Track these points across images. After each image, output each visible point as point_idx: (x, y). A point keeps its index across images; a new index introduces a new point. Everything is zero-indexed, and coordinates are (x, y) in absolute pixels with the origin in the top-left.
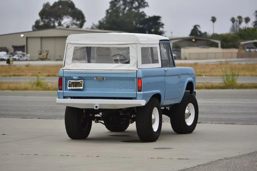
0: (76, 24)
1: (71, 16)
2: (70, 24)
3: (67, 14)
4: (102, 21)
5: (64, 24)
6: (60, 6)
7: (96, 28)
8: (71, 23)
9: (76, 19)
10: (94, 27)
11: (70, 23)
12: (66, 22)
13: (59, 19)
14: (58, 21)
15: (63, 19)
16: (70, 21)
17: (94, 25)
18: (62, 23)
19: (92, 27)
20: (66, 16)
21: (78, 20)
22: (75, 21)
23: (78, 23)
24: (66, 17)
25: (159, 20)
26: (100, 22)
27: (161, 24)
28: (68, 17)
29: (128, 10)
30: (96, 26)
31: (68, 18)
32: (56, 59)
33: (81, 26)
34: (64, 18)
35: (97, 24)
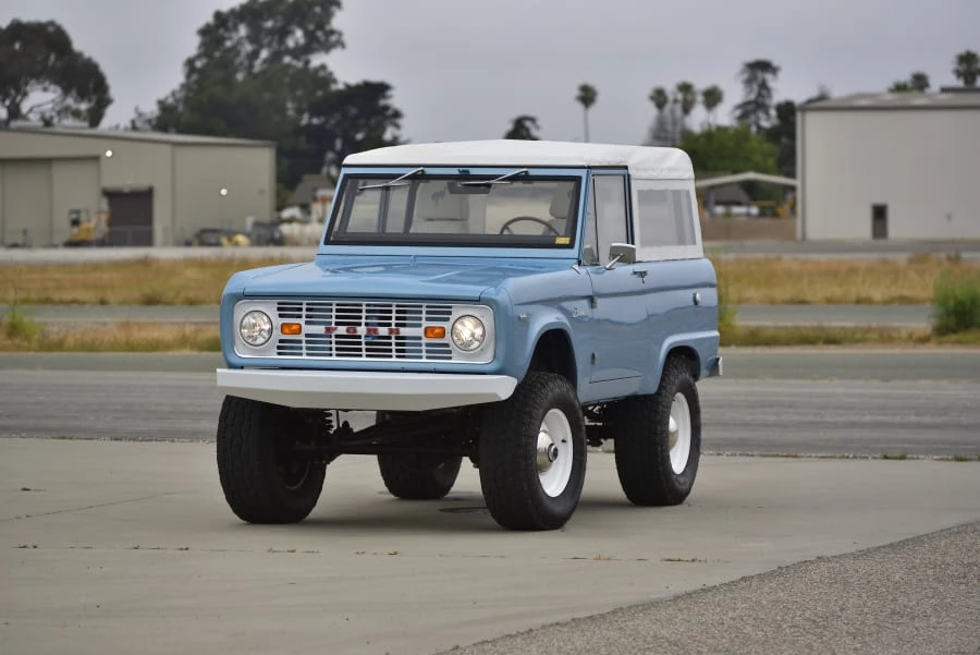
0: (76, 114)
1: (57, 82)
2: (54, 114)
3: (42, 74)
4: (170, 100)
5: (31, 110)
6: (17, 46)
7: (147, 127)
8: (57, 108)
9: (74, 93)
10: (139, 124)
11: (53, 109)
12: (39, 106)
13: (13, 92)
14: (8, 103)
15: (25, 94)
16: (53, 101)
17: (140, 115)
18: (25, 107)
19: (133, 122)
20: (39, 83)
21: (82, 96)
22: (70, 101)
23: (84, 106)
24: (40, 87)
25: (385, 97)
26: (161, 103)
27: (390, 112)
28: (47, 84)
29: (265, 61)
30: (149, 121)
31: (45, 90)
32: (9, 241)
33: (95, 117)
34: (28, 88)
35: (152, 113)
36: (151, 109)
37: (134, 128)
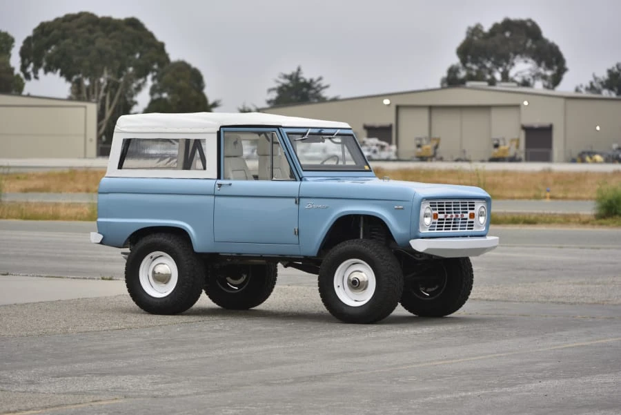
0: (544, 77)
1: (533, 58)
2: (531, 77)
3: (523, 52)
4: (616, 70)
5: (516, 75)
6: (508, 34)
8: (533, 74)
9: (543, 64)
10: (595, 85)
11: (530, 75)
12: (521, 72)
13: (505, 64)
14: (501, 69)
15: (513, 64)
16: (530, 70)
17: (596, 78)
18: (512, 74)
19: (591, 83)
20: (522, 57)
21: (549, 66)
22: (541, 70)
23: (549, 73)
24: (522, 60)
26: (610, 72)
28: (527, 59)
30: (602, 83)
31: (526, 62)
33: (556, 80)
34: (515, 61)
35: (603, 77)
36: (603, 75)
37: (577, 90)
